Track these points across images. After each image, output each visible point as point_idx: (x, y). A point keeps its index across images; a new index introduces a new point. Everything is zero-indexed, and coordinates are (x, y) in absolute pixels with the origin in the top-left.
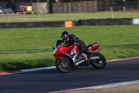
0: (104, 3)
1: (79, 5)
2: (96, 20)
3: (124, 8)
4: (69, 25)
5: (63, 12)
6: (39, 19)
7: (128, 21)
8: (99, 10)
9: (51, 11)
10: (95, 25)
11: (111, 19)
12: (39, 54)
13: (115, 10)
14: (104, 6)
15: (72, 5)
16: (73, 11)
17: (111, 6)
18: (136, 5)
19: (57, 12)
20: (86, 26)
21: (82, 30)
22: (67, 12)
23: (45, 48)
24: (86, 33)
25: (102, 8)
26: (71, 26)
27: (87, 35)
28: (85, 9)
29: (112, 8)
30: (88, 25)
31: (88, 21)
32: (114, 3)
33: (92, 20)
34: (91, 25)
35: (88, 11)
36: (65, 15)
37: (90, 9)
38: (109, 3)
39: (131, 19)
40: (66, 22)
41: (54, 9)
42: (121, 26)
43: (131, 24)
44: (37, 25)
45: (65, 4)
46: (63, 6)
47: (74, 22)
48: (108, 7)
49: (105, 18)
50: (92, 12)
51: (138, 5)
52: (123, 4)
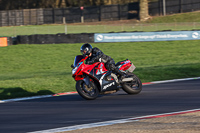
0: (53, 11)
1: (18, 14)
2: (42, 36)
3: (82, 18)
7: (88, 38)
8: (47, 22)
10: (40, 43)
11: (63, 35)
13: (69, 21)
14: (53, 16)
15: (7, 15)
16: (8, 23)
17: (63, 15)
18: (100, 14)
20: (27, 45)
21: (21, 50)
22: (1, 25)
24: (28, 55)
25: (50, 18)
26: (6, 45)
27: (28, 58)
28: (26, 21)
29: (64, 19)
30: (30, 43)
31: (30, 37)
32: (67, 12)
33: (36, 36)
34: (35, 43)
35: (30, 24)
37: (34, 21)
38: (60, 12)
43: (92, 41)
47: (10, 38)
48: (60, 18)
49: (55, 33)
50: (36, 24)
51: (103, 15)
52: (81, 13)
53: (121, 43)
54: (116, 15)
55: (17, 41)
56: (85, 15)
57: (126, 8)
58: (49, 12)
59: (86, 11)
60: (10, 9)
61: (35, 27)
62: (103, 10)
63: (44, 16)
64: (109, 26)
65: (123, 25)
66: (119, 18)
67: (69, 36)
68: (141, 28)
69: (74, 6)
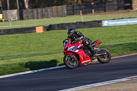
0: (73, 7)
1: (49, 10)
2: (66, 24)
3: (93, 11)
4: (40, 30)
5: (33, 18)
6: (11, 26)
7: (98, 24)
8: (69, 14)
9: (21, 17)
10: (65, 29)
11: (81, 22)
12: (12, 60)
13: (84, 13)
14: (73, 10)
15: (42, 11)
16: (43, 16)
17: (80, 9)
18: (105, 7)
19: (28, 18)
20: (57, 31)
21: (52, 35)
22: (38, 18)
23: (18, 54)
24: (57, 37)
25: (71, 12)
26: (42, 31)
27: (58, 39)
28: (55, 14)
29: (81, 12)
30: (58, 29)
31: (58, 25)
32: (83, 7)
33: (62, 24)
34: (62, 29)
35: (58, 16)
36: (35, 20)
37: (60, 14)
38: (78, 7)
39: (100, 21)
40: (37, 28)
41: (24, 16)
42: (91, 29)
43: (101, 26)
44: (8, 32)
45: (35, 10)
46: (33, 12)
47: (44, 27)
48: (78, 11)
49: (75, 22)
50: (62, 16)
51: (107, 8)
52: (92, 7)
53: (121, 26)
54: (116, 7)
55: (50, 28)
56: (95, 8)
57: (122, 2)
58: (70, 8)
59: (95, 6)
60: (44, 7)
61: (61, 18)
62: (107, 4)
63: (67, 10)
64: (112, 15)
65: (121, 14)
66: (118, 9)
67: (84, 23)
68: (134, 15)
69: (87, 2)
